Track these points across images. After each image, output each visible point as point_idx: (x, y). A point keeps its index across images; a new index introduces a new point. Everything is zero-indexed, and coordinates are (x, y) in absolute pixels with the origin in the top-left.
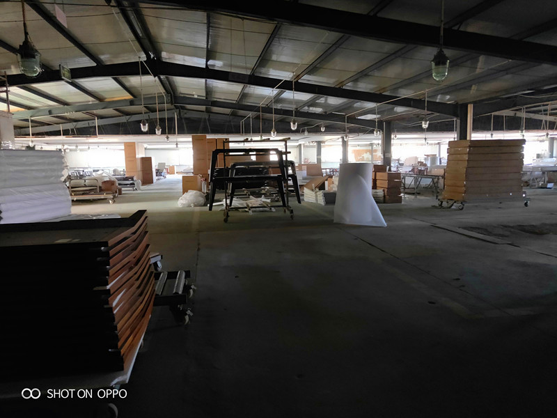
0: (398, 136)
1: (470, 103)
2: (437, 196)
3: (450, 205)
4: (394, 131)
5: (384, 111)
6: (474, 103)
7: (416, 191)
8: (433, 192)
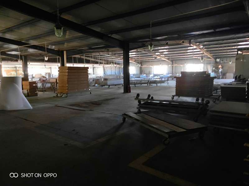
0: (31, 63)
1: (65, 50)
2: (54, 92)
3: (61, 95)
4: (28, 61)
5: (22, 50)
6: (67, 51)
7: (44, 90)
8: (52, 90)
